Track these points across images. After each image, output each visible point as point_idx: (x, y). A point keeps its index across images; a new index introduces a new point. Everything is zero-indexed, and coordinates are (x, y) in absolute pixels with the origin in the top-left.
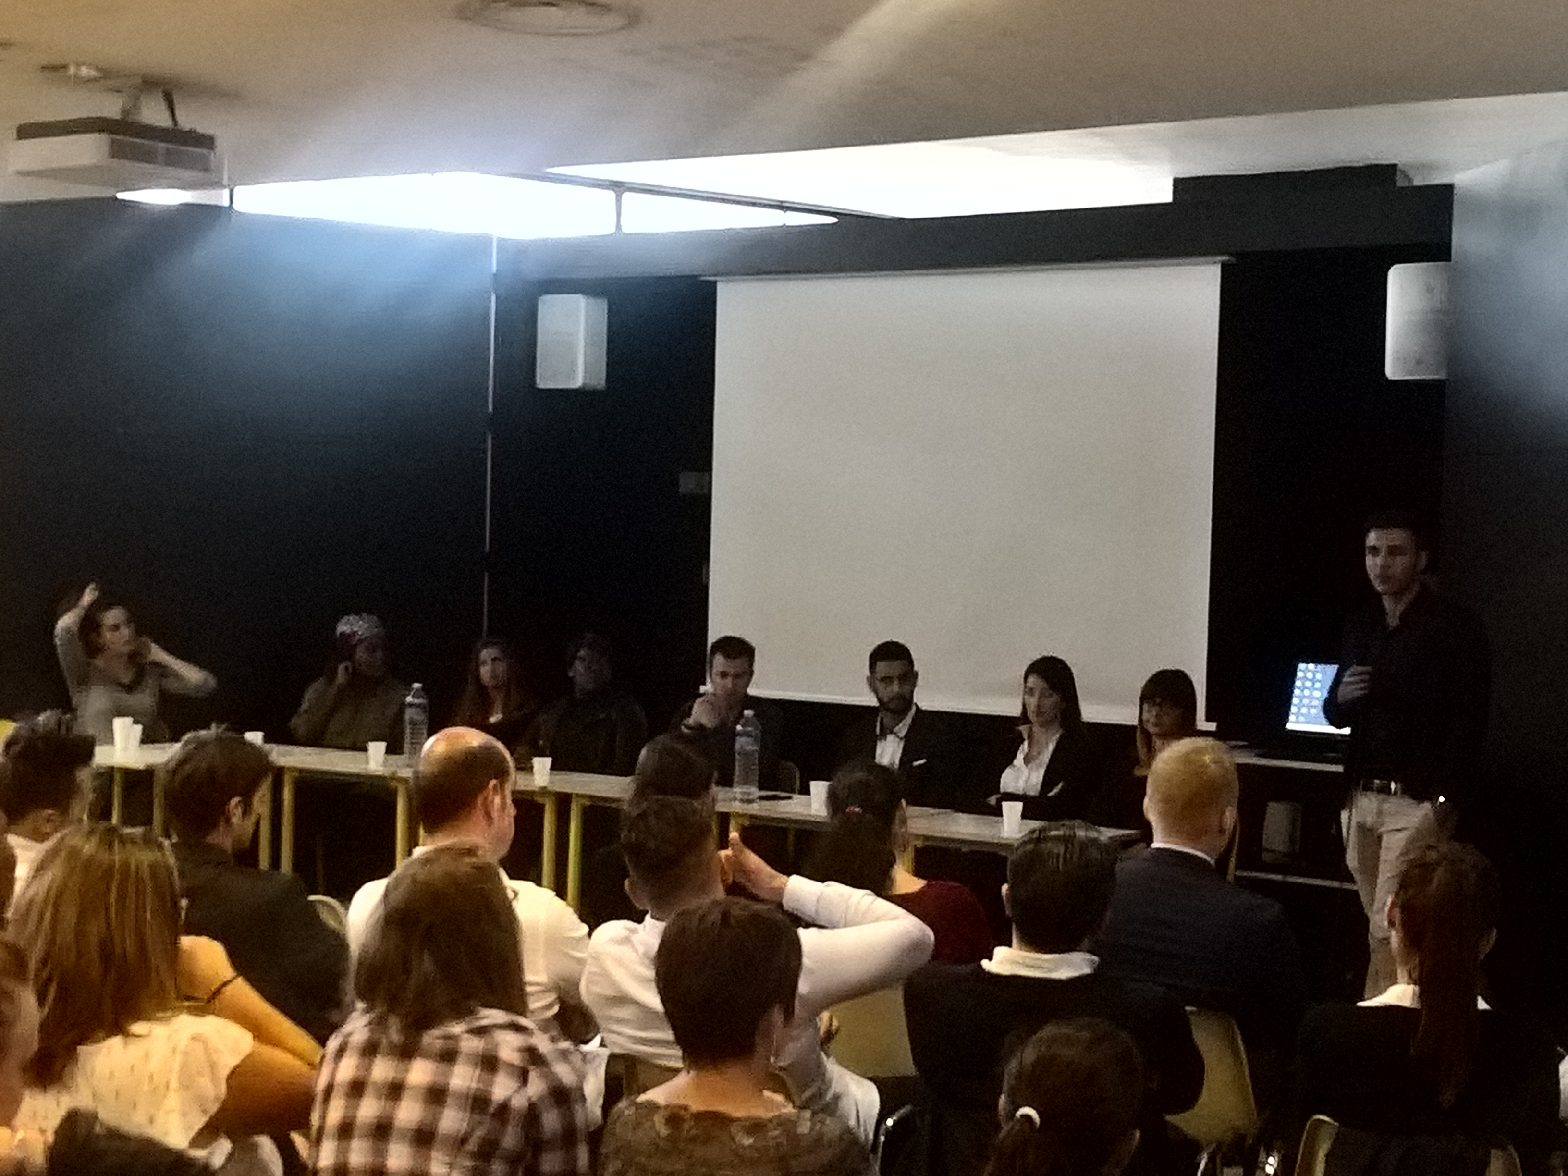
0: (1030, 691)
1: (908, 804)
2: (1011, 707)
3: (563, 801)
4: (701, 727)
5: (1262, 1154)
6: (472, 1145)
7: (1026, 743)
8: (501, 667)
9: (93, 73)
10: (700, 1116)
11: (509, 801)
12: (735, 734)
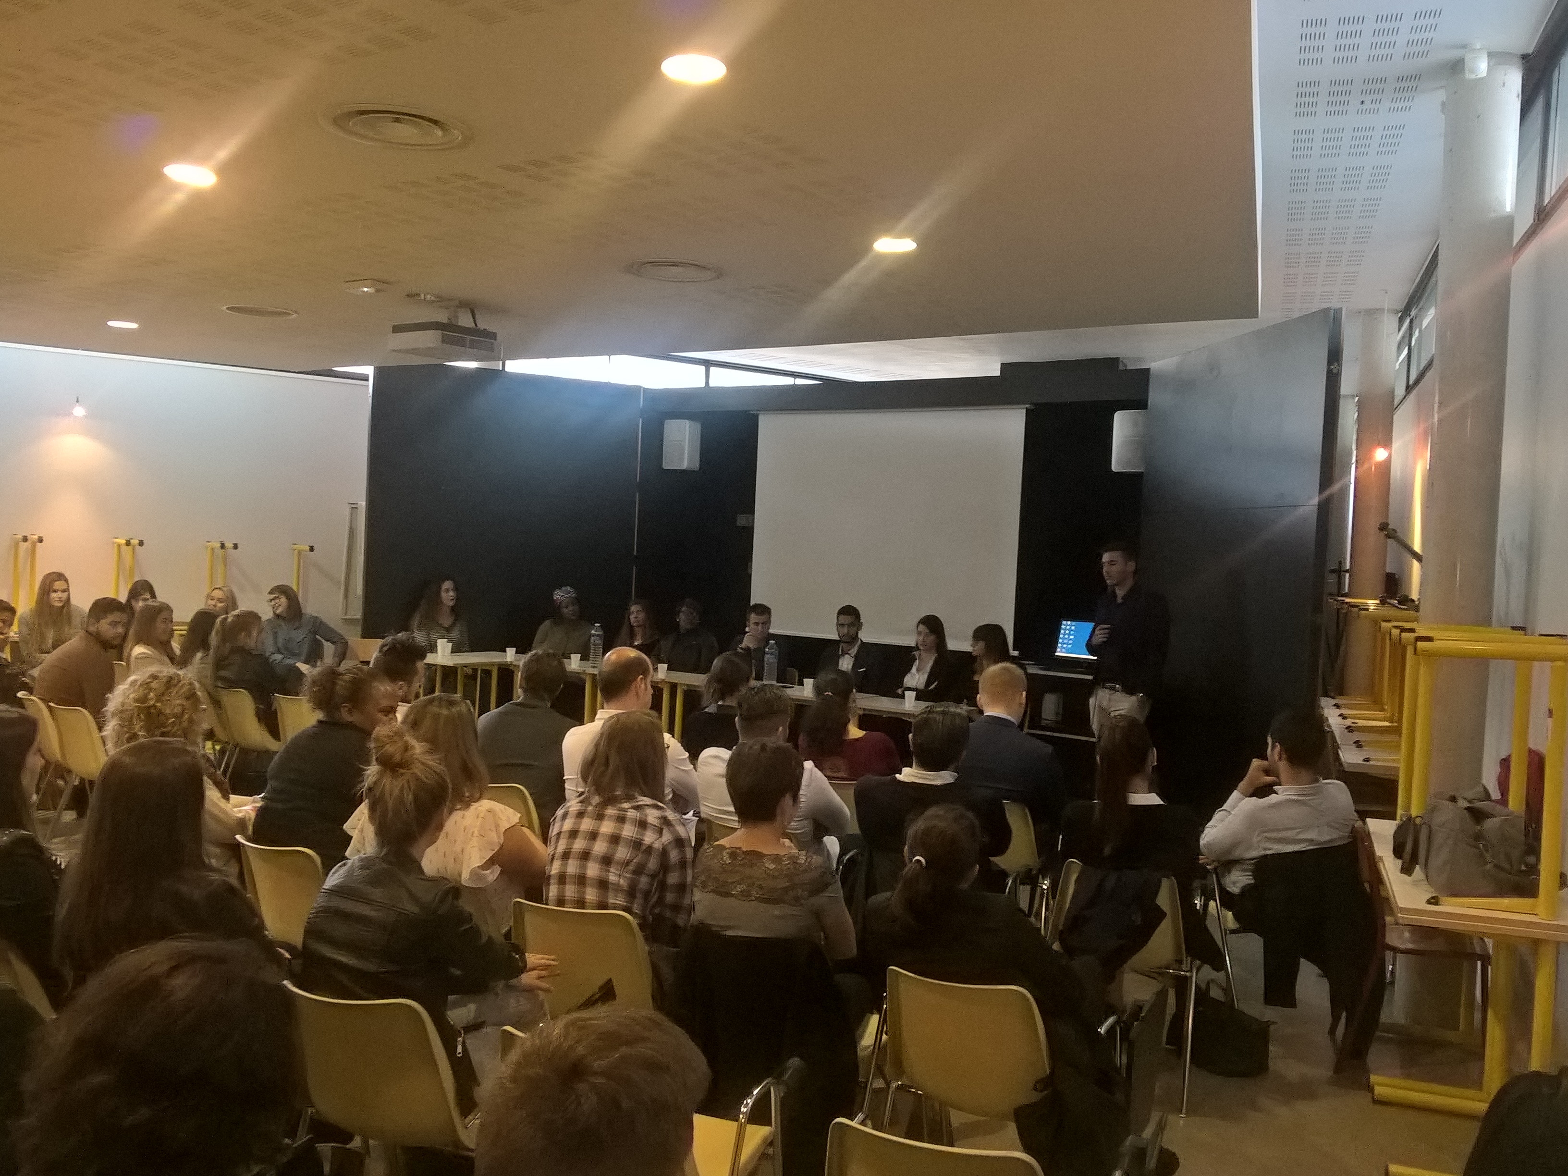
0: (919, 633)
1: (857, 692)
2: (909, 641)
3: (674, 687)
4: (748, 649)
5: (1040, 880)
6: (631, 868)
7: (917, 661)
8: (641, 616)
9: (433, 298)
10: (746, 853)
11: (649, 686)
12: (764, 653)
